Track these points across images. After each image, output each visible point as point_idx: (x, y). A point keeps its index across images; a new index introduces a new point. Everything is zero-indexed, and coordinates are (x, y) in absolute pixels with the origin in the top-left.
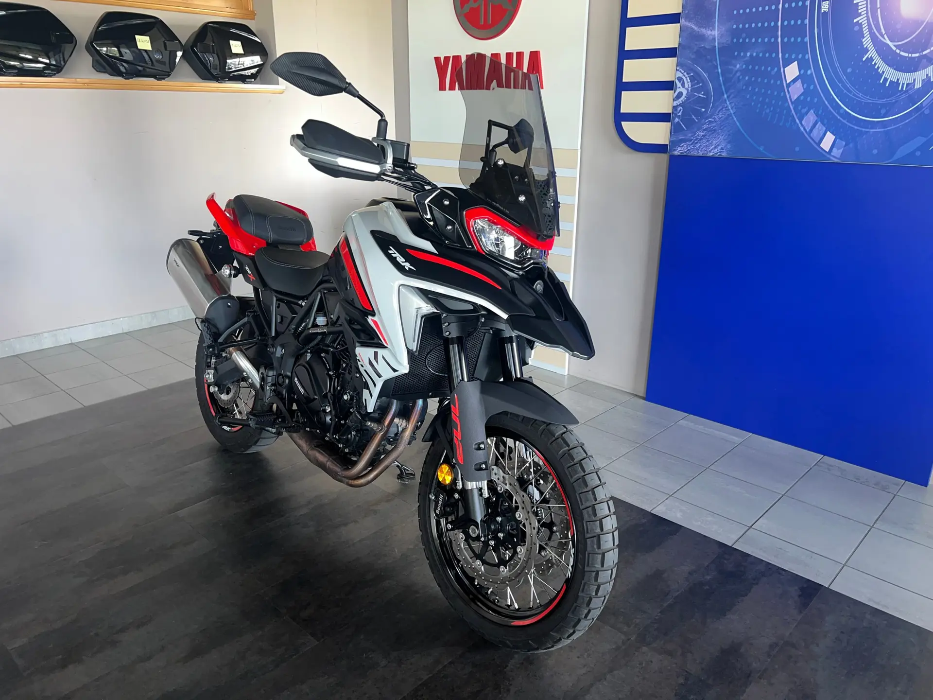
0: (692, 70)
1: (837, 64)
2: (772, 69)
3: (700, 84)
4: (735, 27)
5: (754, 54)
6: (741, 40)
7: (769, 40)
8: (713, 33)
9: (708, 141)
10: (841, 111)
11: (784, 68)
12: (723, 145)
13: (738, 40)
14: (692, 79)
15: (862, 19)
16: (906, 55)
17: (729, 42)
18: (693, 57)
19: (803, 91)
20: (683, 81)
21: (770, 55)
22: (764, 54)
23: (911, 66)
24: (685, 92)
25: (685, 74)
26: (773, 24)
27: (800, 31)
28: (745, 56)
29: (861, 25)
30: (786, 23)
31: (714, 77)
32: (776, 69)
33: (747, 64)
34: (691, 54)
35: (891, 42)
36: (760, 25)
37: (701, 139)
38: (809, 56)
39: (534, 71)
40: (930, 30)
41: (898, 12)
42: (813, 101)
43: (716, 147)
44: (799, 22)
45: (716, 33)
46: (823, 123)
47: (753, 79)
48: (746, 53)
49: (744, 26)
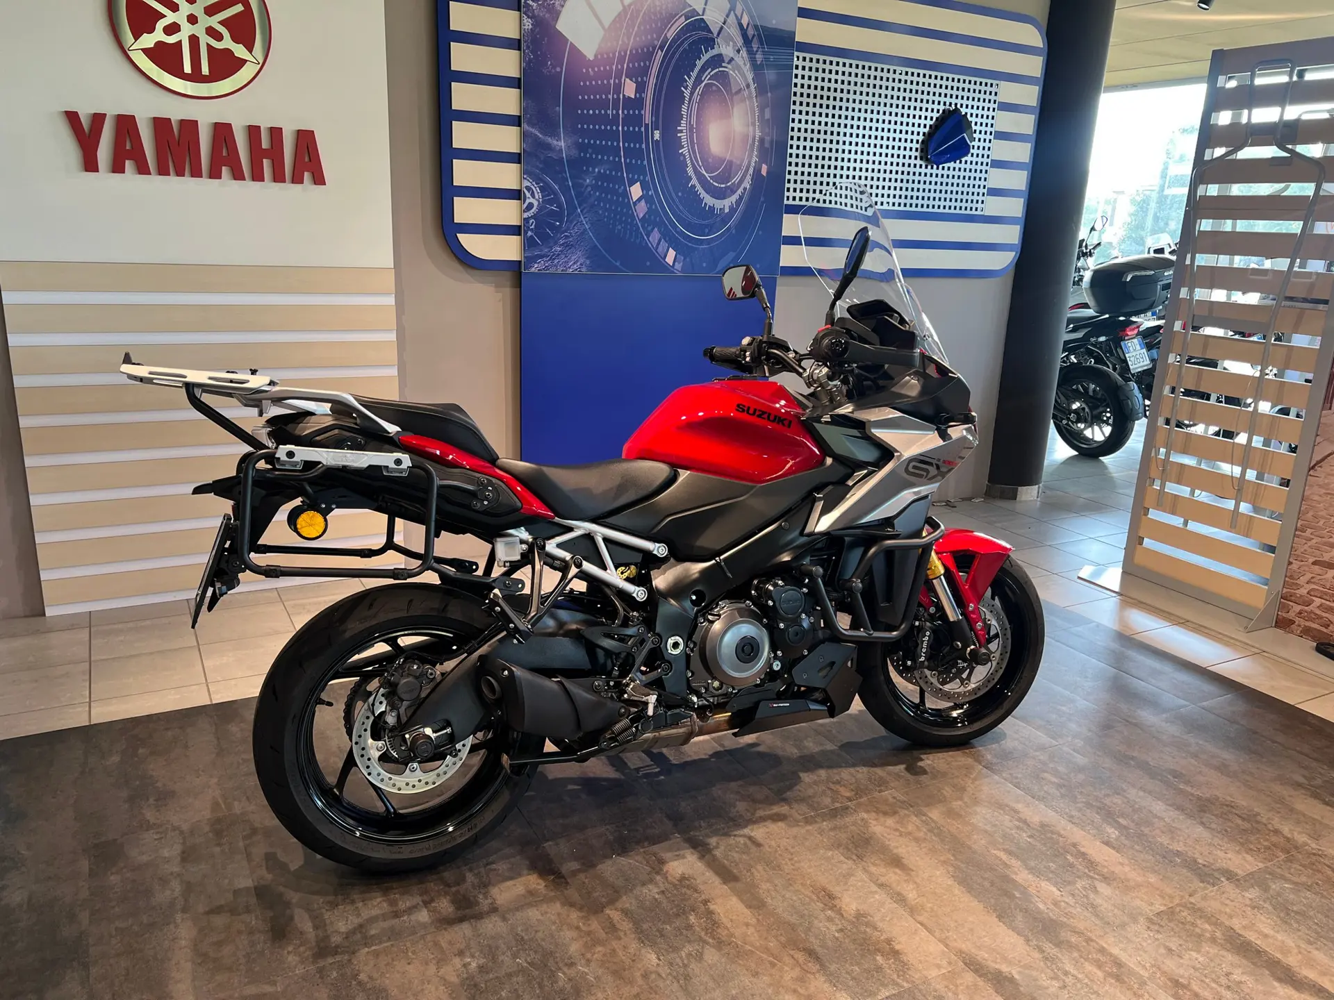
0: (542, 180)
1: (671, 188)
2: (619, 187)
3: (550, 195)
4: (580, 140)
5: (602, 171)
6: (588, 155)
7: (614, 159)
8: (559, 143)
9: (566, 257)
10: (678, 230)
11: (629, 187)
12: (582, 261)
13: (585, 155)
14: (540, 188)
15: (684, 151)
16: (717, 185)
17: (577, 156)
18: (541, 166)
19: (646, 210)
20: (533, 192)
21: (616, 173)
22: (611, 172)
23: (720, 194)
24: (536, 204)
25: (534, 183)
27: (639, 154)
28: (594, 171)
29: (684, 156)
30: (626, 145)
31: (565, 190)
32: (623, 188)
33: (596, 179)
34: (538, 164)
35: (706, 173)
36: (604, 143)
37: (559, 255)
38: (648, 178)
39: (307, 159)
40: (731, 166)
41: (709, 149)
42: (655, 218)
43: (575, 263)
44: (638, 146)
45: (562, 144)
46: (665, 239)
47: (603, 195)
48: (594, 169)
49: (589, 142)
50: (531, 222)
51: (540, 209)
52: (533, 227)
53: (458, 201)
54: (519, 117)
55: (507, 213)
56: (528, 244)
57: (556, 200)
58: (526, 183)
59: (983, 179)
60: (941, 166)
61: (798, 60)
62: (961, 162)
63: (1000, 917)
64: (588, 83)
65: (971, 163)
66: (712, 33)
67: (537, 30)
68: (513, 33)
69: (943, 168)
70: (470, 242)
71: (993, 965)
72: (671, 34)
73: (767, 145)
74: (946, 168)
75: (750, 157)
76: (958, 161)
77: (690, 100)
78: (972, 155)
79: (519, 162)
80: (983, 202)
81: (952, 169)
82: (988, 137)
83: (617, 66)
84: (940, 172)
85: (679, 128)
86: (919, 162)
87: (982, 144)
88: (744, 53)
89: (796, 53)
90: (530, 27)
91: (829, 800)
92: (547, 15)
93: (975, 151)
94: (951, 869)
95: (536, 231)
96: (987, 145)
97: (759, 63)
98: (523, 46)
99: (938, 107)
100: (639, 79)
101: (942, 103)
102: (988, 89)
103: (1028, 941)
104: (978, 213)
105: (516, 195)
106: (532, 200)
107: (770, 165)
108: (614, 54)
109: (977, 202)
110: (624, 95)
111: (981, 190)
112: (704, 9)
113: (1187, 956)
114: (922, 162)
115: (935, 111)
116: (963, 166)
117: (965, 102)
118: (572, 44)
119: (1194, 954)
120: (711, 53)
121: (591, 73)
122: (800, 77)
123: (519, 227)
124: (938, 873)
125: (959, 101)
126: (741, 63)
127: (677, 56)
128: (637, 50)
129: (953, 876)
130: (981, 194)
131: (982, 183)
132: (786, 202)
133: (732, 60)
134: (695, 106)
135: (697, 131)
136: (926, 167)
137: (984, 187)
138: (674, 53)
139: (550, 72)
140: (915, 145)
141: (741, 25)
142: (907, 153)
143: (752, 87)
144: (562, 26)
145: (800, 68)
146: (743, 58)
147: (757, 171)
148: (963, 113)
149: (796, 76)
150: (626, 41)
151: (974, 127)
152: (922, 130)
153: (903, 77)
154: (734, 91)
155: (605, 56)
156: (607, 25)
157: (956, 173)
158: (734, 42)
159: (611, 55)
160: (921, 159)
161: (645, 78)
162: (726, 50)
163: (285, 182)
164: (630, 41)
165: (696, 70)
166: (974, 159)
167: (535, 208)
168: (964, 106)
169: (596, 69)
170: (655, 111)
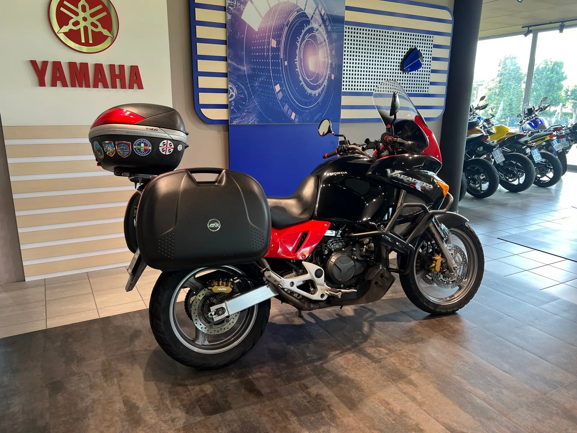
0: (237, 85)
1: (293, 86)
2: (270, 86)
3: (240, 91)
4: (253, 67)
5: (263, 80)
6: (256, 73)
7: (268, 74)
8: (244, 68)
9: (248, 117)
10: (296, 104)
11: (275, 86)
12: (254, 119)
14: (237, 88)
15: (298, 70)
16: (312, 84)
17: (251, 73)
18: (236, 78)
19: (282, 96)
20: (233, 90)
21: (269, 80)
22: (266, 80)
23: (314, 88)
24: (234, 94)
25: (233, 86)
26: (268, 67)
27: (278, 72)
29: (298, 72)
30: (273, 68)
31: (247, 89)
32: (272, 86)
33: (260, 83)
35: (308, 79)
36: (263, 67)
37: (245, 117)
38: (283, 82)
39: (135, 78)
40: (318, 76)
41: (309, 68)
42: (286, 100)
43: (252, 120)
44: (278, 68)
45: (245, 68)
46: (291, 109)
47: (263, 90)
48: (259, 79)
49: (257, 67)
50: (232, 103)
51: (236, 97)
52: (233, 105)
53: (201, 95)
54: (226, 57)
55: (221, 99)
56: (232, 112)
57: (243, 93)
58: (230, 86)
59: (428, 78)
60: (409, 73)
61: (346, 28)
62: (418, 71)
63: (460, 407)
64: (256, 42)
65: (422, 71)
66: (309, 18)
67: (233, 19)
68: (222, 20)
69: (410, 74)
70: (206, 112)
71: (459, 429)
72: (291, 19)
73: (334, 66)
74: (412, 74)
75: (327, 71)
76: (417, 71)
77: (300, 47)
78: (423, 68)
79: (227, 77)
80: (428, 88)
81: (414, 74)
82: (429, 60)
83: (268, 34)
84: (409, 75)
85: (295, 60)
86: (400, 71)
87: (427, 63)
88: (323, 26)
89: (345, 26)
90: (230, 18)
91: (377, 355)
92: (237, 13)
93: (424, 66)
94: (435, 385)
95: (235, 106)
96: (429, 63)
97: (329, 30)
98: (227, 26)
99: (408, 47)
100: (278, 39)
101: (409, 46)
102: (429, 39)
103: (474, 417)
104: (426, 93)
105: (226, 91)
106: (233, 93)
107: (335, 75)
108: (267, 28)
109: (426, 88)
110: (271, 46)
111: (427, 83)
112: (305, 8)
113: (546, 422)
114: (401, 72)
115: (406, 49)
116: (419, 73)
117: (419, 45)
118: (248, 25)
119: (549, 421)
120: (309, 27)
121: (257, 37)
122: (347, 36)
123: (227, 105)
124: (430, 387)
125: (416, 45)
126: (322, 31)
127: (294, 28)
128: (276, 27)
129: (437, 388)
130: (427, 85)
131: (427, 80)
132: (342, 91)
133: (317, 30)
134: (302, 50)
135: (303, 61)
136: (403, 74)
137: (428, 81)
138: (292, 27)
139: (239, 37)
140: (398, 64)
141: (321, 14)
142: (395, 68)
143: (327, 41)
144: (244, 17)
145: (347, 32)
146: (322, 28)
147: (330, 77)
148: (418, 50)
149: (346, 36)
150: (272, 23)
151: (423, 56)
152: (401, 57)
153: (392, 35)
154: (319, 43)
155: (263, 30)
156: (263, 16)
157: (416, 76)
158: (318, 22)
159: (265, 29)
160: (401, 70)
161: (280, 39)
162: (315, 25)
163: (126, 88)
164: (273, 23)
165: (302, 34)
166: (424, 69)
167: (234, 96)
168: (419, 47)
169: (259, 35)
170: (285, 53)
